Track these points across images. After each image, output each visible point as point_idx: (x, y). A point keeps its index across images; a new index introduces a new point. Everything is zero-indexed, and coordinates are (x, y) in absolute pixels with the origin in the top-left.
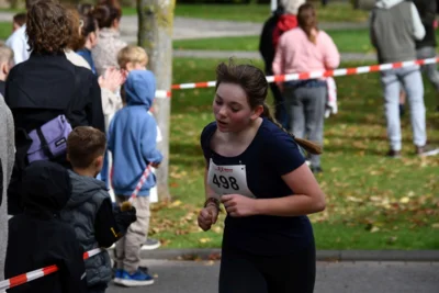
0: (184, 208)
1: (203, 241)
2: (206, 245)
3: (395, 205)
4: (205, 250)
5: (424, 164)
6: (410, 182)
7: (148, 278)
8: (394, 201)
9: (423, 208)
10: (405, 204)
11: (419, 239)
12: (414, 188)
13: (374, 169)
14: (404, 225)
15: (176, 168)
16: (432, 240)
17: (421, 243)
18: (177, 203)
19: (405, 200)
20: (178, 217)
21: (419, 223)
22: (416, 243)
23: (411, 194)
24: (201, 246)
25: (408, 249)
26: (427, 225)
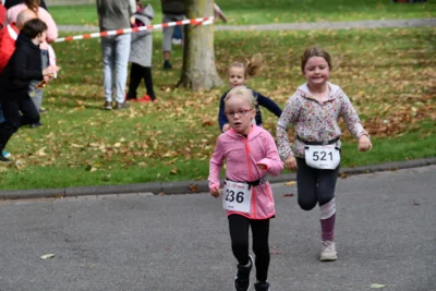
3: (109, 149)
5: (132, 116)
6: (121, 130)
8: (109, 146)
9: (132, 151)
10: (118, 148)
11: (128, 175)
12: (124, 135)
13: (92, 121)
14: (116, 165)
16: (138, 175)
17: (131, 179)
19: (118, 145)
21: (128, 163)
22: (126, 179)
23: (122, 140)
25: (120, 183)
26: (134, 164)
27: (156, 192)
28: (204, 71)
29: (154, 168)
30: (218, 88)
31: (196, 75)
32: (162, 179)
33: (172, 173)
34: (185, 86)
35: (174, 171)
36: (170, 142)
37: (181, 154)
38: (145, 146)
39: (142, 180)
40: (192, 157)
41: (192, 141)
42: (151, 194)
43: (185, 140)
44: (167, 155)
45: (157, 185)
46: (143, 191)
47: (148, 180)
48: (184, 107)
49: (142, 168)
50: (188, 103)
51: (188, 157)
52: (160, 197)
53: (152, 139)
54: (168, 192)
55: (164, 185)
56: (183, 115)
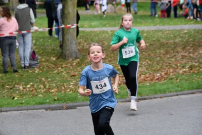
5: (36, 72)
6: (31, 79)
8: (24, 87)
9: (36, 89)
10: (29, 88)
11: (33, 101)
13: (17, 75)
14: (27, 96)
16: (38, 101)
17: (34, 103)
21: (33, 95)
23: (31, 84)
25: (29, 105)
26: (36, 96)
27: (46, 109)
28: (72, 50)
29: (46, 98)
30: (78, 58)
31: (68, 52)
32: (49, 103)
33: (55, 100)
34: (62, 57)
35: (56, 99)
36: (54, 85)
37: (59, 91)
38: (42, 87)
39: (40, 103)
40: (65, 92)
41: (65, 84)
42: (44, 110)
43: (62, 84)
44: (53, 91)
45: (47, 106)
46: (40, 109)
47: (43, 103)
48: (62, 68)
49: (40, 97)
50: (64, 66)
51: (63, 92)
52: (48, 111)
53: (46, 83)
54: (52, 109)
55: (51, 106)
56: (62, 72)
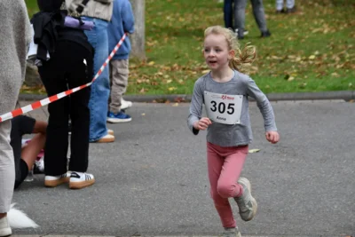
0: (156, 66)
1: (171, 89)
2: (173, 92)
4: (173, 95)
7: (127, 117)
15: (150, 39)
18: (151, 63)
20: (153, 72)
24: (169, 93)
